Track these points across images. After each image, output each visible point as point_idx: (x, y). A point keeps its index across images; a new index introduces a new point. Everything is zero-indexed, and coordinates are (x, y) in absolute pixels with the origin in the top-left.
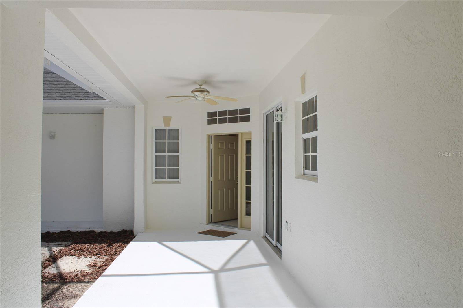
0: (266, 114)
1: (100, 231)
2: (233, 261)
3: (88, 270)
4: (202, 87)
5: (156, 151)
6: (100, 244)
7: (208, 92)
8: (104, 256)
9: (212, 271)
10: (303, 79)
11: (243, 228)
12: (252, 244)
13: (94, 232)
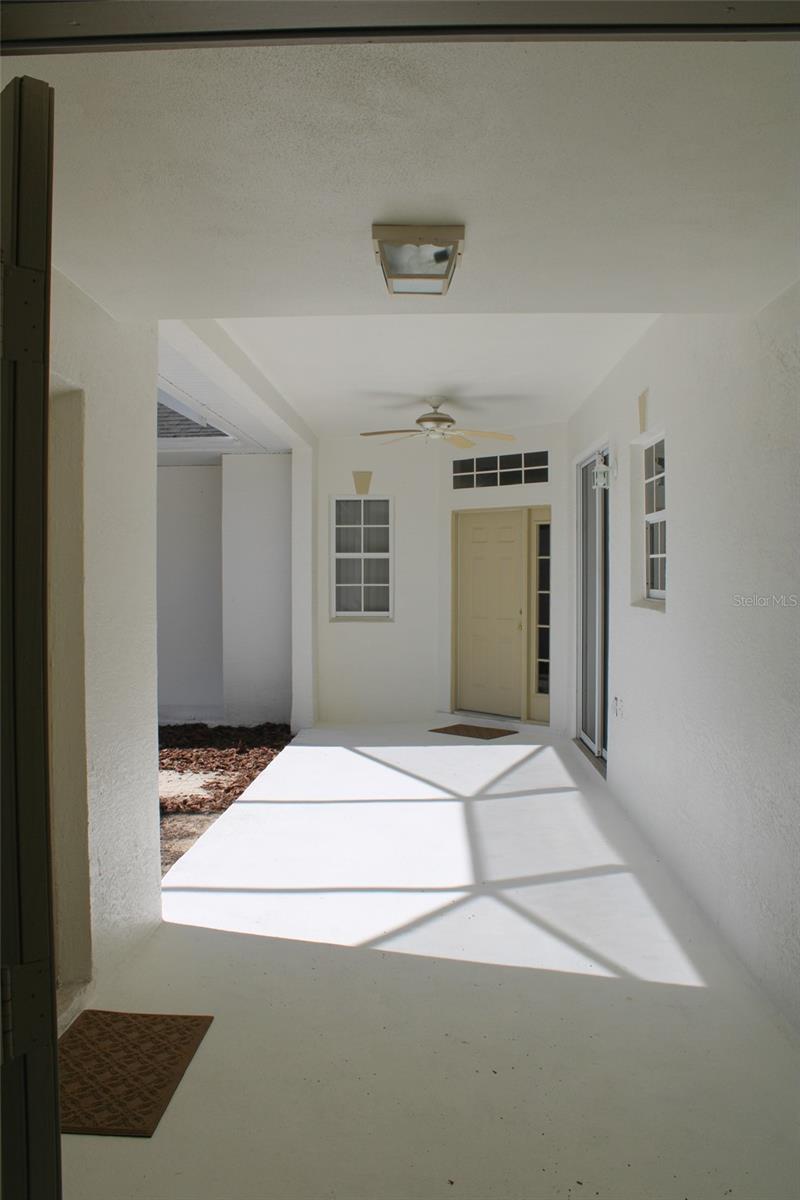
0: (583, 466)
1: (217, 725)
2: (504, 782)
3: (204, 794)
4: (439, 411)
5: (338, 550)
6: (221, 748)
7: (452, 421)
8: (234, 771)
9: (458, 798)
10: (643, 400)
11: (534, 720)
12: (550, 753)
13: (203, 726)
